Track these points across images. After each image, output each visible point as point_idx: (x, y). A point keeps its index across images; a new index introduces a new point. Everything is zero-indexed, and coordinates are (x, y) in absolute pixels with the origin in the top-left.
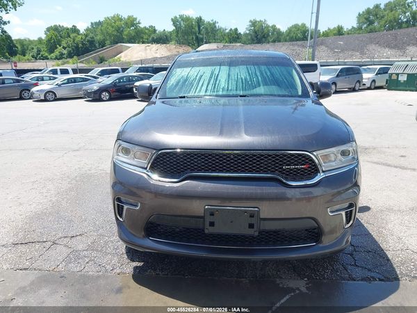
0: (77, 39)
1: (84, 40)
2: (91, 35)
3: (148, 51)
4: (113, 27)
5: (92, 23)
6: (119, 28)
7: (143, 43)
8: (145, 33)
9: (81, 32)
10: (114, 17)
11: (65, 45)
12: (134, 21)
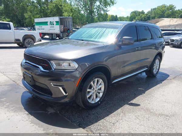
0: (142, 16)
1: (146, 17)
2: (149, 14)
3: (172, 22)
4: (160, 10)
5: (151, 9)
6: (163, 11)
7: (175, 18)
8: (177, 13)
9: (145, 13)
10: (162, 5)
11: (137, 19)
12: (172, 7)
